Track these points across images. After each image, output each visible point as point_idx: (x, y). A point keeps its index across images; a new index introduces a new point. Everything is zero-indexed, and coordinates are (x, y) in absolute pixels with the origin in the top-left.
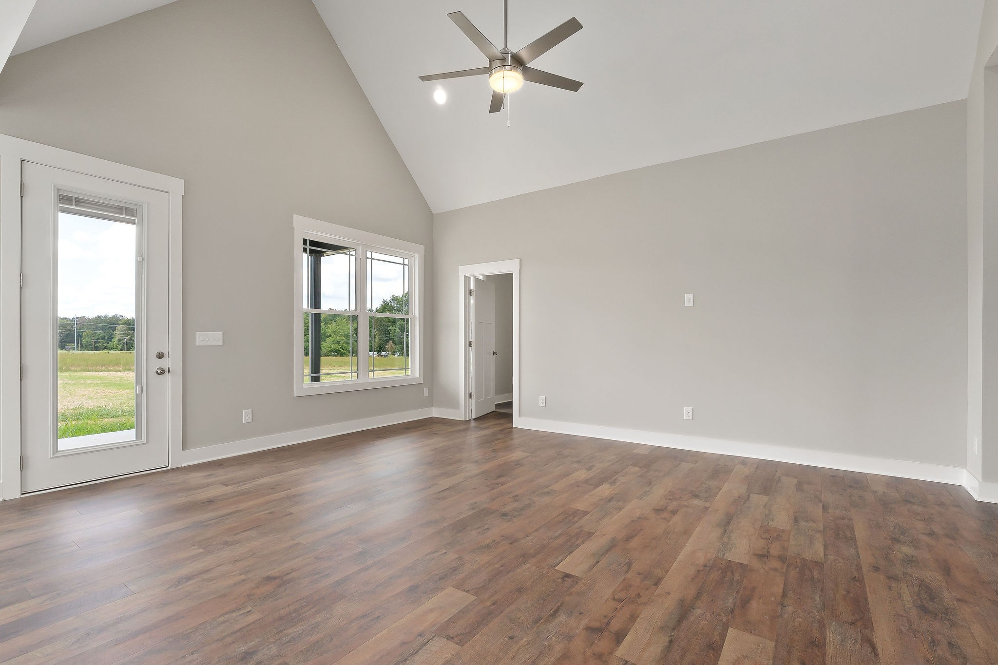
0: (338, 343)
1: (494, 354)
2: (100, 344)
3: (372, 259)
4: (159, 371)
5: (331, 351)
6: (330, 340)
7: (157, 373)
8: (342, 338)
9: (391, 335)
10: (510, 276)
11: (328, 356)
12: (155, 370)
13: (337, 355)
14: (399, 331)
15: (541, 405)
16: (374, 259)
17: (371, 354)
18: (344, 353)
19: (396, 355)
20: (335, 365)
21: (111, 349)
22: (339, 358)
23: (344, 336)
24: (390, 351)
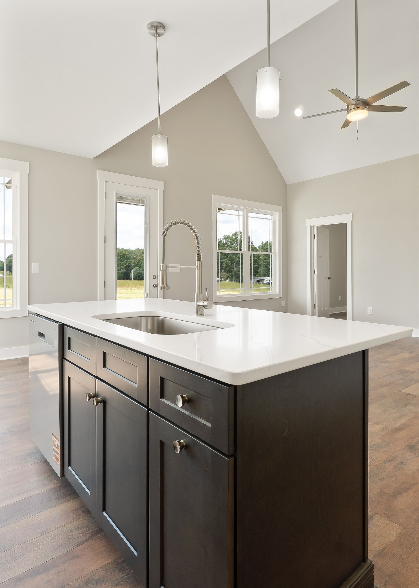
1: (329, 279)
3: (251, 217)
4: (155, 286)
7: (154, 287)
9: (224, 265)
10: (344, 225)
12: (152, 285)
14: (229, 262)
15: (368, 313)
16: (252, 217)
17: (218, 279)
19: (227, 281)
24: (223, 278)
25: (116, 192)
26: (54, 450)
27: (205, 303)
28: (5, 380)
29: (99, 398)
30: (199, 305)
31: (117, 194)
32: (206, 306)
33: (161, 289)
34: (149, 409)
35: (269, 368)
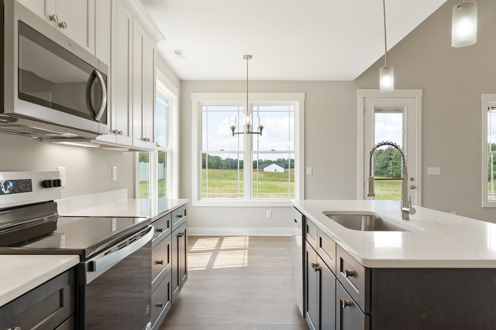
7: (411, 188)
25: (374, 106)
26: (301, 299)
27: (408, 210)
28: (287, 250)
29: (318, 267)
30: (404, 211)
31: (375, 107)
32: (408, 212)
33: (368, 196)
34: (336, 278)
35: (397, 261)
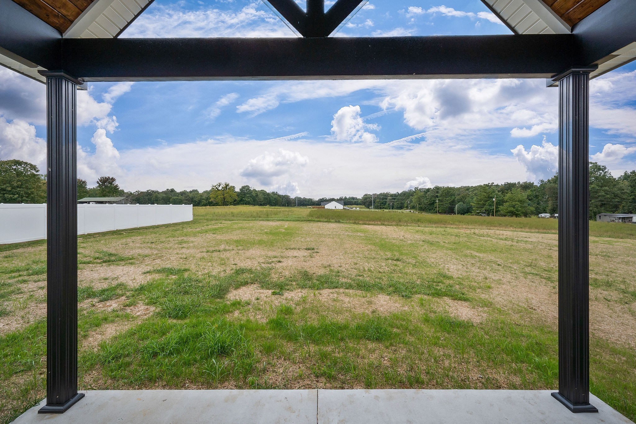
0: (514, 207)
2: (382, 206)
5: (507, 213)
6: (506, 204)
8: (517, 203)
11: (505, 216)
13: (512, 216)
18: (519, 214)
20: (515, 226)
21: (385, 209)
22: (514, 219)
23: (519, 202)
